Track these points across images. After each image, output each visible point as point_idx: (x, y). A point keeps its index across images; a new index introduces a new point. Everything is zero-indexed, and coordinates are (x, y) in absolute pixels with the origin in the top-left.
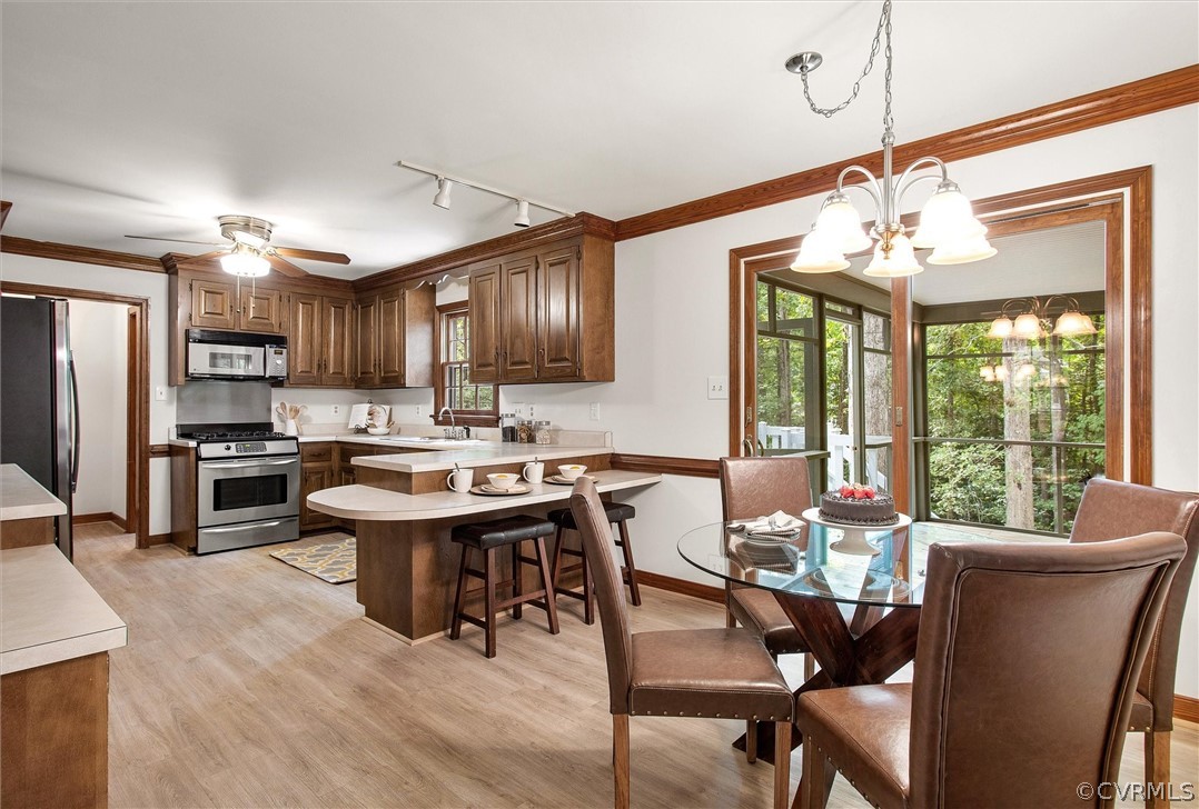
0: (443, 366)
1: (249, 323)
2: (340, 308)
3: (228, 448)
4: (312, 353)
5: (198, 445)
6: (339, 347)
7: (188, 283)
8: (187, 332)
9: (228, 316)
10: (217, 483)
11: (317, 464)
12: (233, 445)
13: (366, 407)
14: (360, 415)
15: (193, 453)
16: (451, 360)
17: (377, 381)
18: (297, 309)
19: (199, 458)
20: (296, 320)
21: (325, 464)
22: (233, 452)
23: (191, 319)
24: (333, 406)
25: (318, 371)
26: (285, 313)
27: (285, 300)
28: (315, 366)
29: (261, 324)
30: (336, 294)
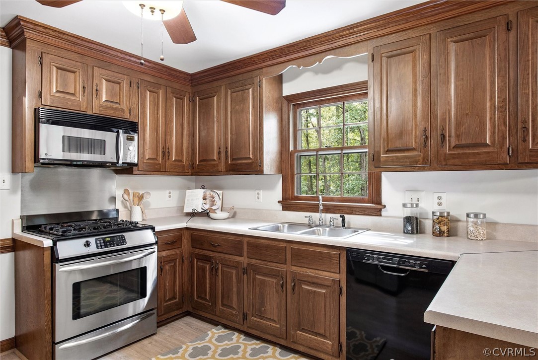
0: (292, 154)
1: (101, 106)
2: (180, 98)
3: (87, 244)
4: (157, 142)
5: (55, 244)
6: (179, 136)
7: (37, 55)
8: (36, 111)
9: (80, 97)
10: (77, 287)
11: (170, 252)
12: (92, 240)
13: (201, 192)
14: (196, 199)
15: (48, 254)
16: (299, 148)
17: (222, 167)
18: (145, 97)
19: (55, 259)
20: (144, 107)
21: (177, 251)
22: (93, 249)
23: (41, 97)
24: (167, 192)
25: (163, 159)
26: (135, 99)
27: (134, 86)
28: (160, 154)
29: (113, 108)
30: (177, 86)
